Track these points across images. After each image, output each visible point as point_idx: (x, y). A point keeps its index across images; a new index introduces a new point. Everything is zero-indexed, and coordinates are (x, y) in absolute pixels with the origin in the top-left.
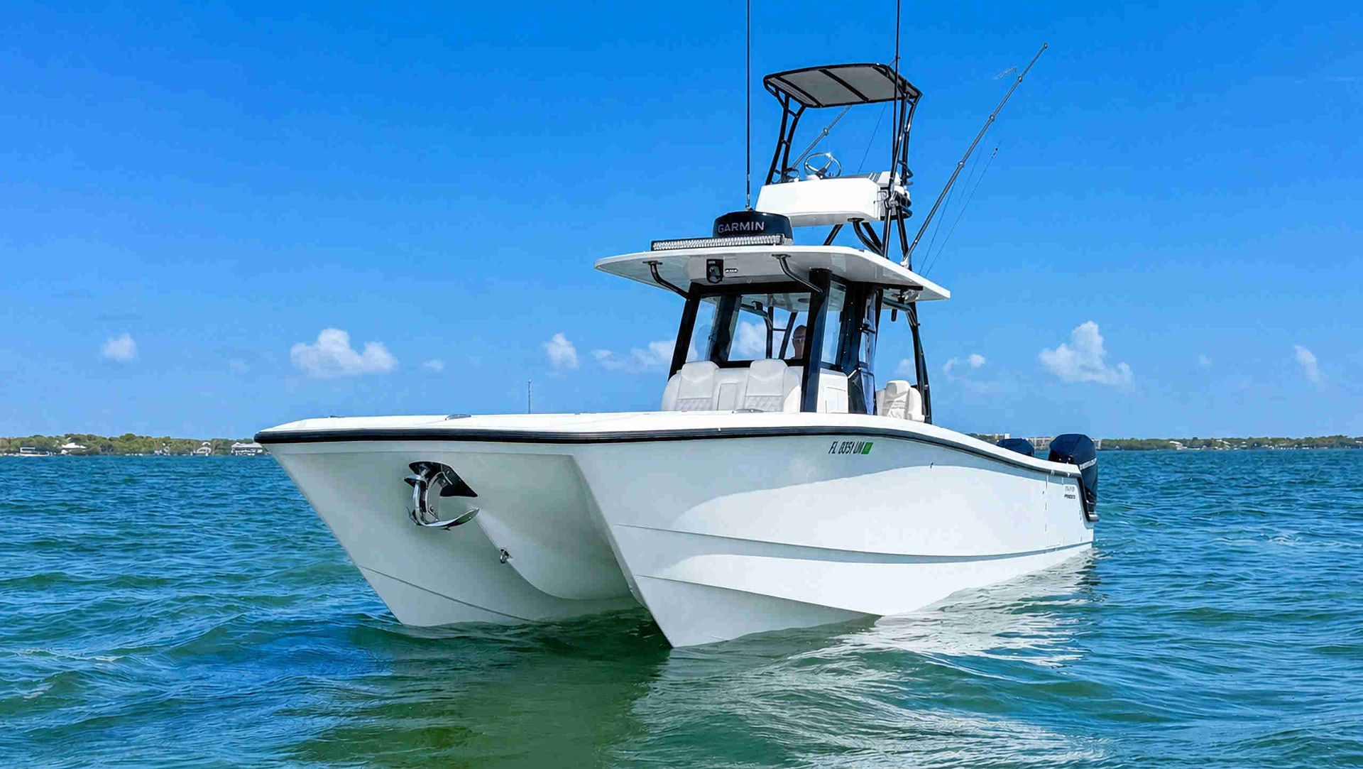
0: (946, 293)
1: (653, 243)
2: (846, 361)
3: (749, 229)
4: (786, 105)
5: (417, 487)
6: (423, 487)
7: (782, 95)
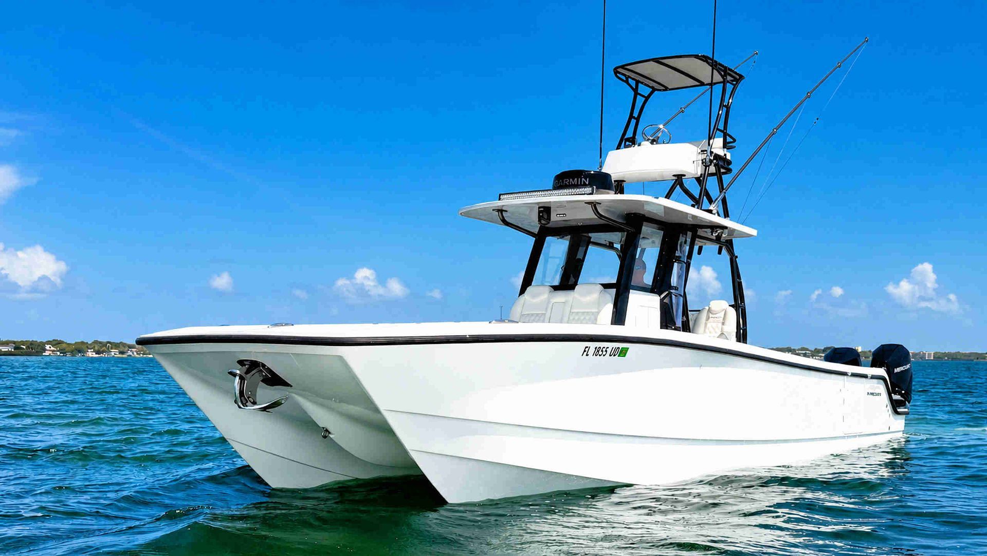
0: (754, 232)
1: (500, 195)
2: (660, 285)
3: (576, 183)
4: (636, 91)
5: (237, 378)
6: (242, 378)
7: (633, 83)
